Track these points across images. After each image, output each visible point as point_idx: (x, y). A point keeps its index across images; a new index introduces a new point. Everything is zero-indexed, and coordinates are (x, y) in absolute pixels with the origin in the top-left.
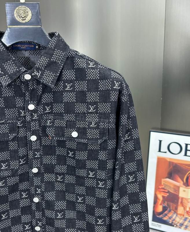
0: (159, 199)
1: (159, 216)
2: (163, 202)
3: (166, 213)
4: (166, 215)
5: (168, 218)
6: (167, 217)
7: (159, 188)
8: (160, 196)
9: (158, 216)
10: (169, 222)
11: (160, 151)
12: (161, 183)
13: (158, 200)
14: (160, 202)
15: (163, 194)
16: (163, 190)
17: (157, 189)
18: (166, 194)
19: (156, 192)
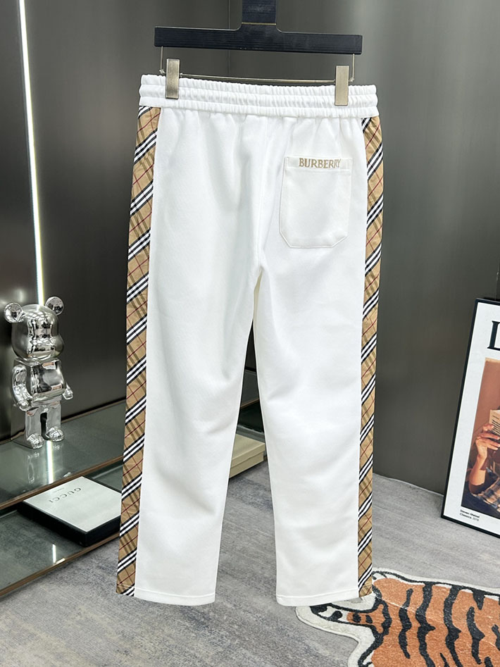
0: (480, 456)
1: (477, 494)
2: (489, 461)
3: (493, 489)
4: (492, 492)
5: (496, 500)
6: (493, 497)
7: (482, 431)
8: (483, 451)
9: (474, 495)
10: (496, 510)
11: (492, 346)
12: (489, 420)
13: (478, 458)
14: (481, 462)
15: (489, 445)
16: (490, 437)
17: (478, 432)
18: (496, 444)
19: (477, 439)
